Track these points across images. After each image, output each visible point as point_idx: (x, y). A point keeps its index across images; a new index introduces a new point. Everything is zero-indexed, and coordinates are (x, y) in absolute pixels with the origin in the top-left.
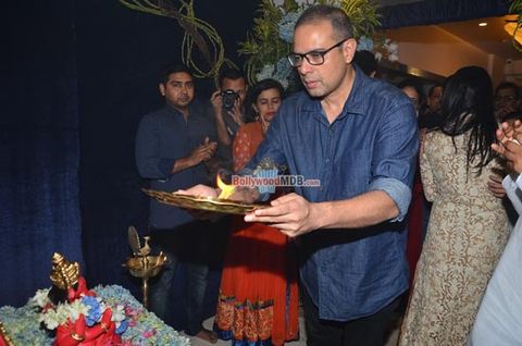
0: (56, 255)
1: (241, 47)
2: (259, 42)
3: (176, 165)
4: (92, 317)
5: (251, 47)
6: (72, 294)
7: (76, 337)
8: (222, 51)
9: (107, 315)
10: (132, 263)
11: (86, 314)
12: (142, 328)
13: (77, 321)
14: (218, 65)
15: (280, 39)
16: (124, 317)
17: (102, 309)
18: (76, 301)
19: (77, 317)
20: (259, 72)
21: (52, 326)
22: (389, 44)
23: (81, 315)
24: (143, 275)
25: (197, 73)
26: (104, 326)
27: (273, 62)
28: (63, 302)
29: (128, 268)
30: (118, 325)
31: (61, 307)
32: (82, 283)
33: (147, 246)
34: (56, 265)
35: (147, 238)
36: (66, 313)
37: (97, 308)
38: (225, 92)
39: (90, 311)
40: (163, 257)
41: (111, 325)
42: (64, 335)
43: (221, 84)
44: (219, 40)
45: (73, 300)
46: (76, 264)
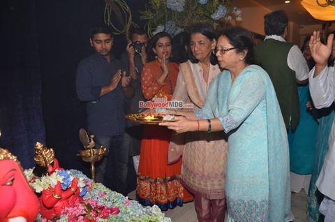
0: (38, 143)
1: (142, 15)
2: (153, 11)
3: (102, 91)
4: (66, 184)
5: (148, 15)
6: (50, 169)
7: (56, 196)
8: (131, 16)
9: (75, 182)
10: (83, 153)
11: (62, 182)
12: (96, 192)
13: (56, 186)
14: (128, 26)
15: (167, 9)
16: (84, 185)
17: (71, 178)
18: (54, 173)
19: (56, 183)
20: (154, 31)
21: (39, 190)
22: (236, 10)
23: (59, 182)
24: (91, 161)
25: (115, 31)
26: (73, 189)
27: (163, 23)
28: (45, 175)
29: (81, 157)
30: (81, 190)
31: (44, 178)
32: (56, 162)
33: (92, 142)
34: (38, 150)
35: (92, 136)
36: (48, 181)
37: (68, 177)
38: (135, 43)
39: (64, 179)
40: (103, 149)
41: (77, 189)
42: (47, 196)
43: (131, 38)
44: (128, 9)
45: (52, 173)
46: (51, 150)
